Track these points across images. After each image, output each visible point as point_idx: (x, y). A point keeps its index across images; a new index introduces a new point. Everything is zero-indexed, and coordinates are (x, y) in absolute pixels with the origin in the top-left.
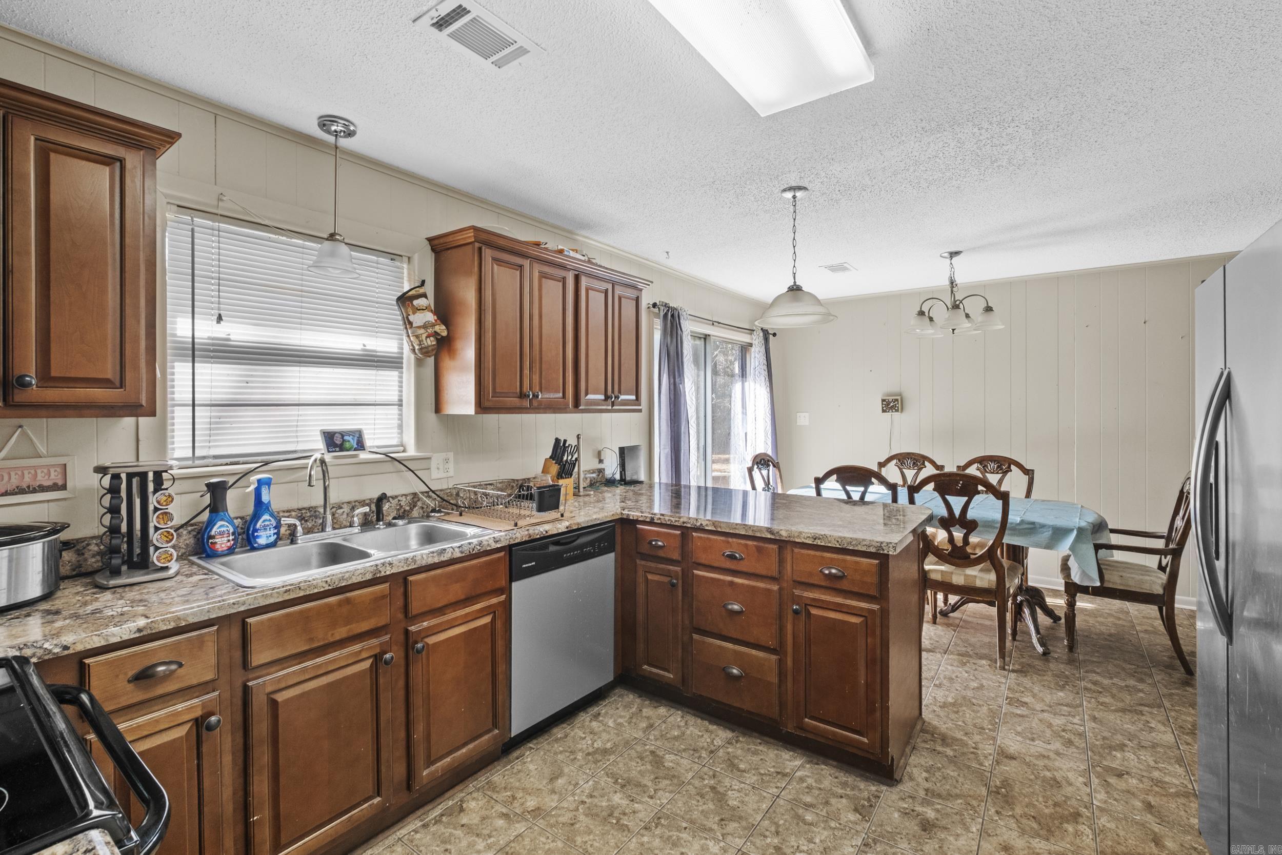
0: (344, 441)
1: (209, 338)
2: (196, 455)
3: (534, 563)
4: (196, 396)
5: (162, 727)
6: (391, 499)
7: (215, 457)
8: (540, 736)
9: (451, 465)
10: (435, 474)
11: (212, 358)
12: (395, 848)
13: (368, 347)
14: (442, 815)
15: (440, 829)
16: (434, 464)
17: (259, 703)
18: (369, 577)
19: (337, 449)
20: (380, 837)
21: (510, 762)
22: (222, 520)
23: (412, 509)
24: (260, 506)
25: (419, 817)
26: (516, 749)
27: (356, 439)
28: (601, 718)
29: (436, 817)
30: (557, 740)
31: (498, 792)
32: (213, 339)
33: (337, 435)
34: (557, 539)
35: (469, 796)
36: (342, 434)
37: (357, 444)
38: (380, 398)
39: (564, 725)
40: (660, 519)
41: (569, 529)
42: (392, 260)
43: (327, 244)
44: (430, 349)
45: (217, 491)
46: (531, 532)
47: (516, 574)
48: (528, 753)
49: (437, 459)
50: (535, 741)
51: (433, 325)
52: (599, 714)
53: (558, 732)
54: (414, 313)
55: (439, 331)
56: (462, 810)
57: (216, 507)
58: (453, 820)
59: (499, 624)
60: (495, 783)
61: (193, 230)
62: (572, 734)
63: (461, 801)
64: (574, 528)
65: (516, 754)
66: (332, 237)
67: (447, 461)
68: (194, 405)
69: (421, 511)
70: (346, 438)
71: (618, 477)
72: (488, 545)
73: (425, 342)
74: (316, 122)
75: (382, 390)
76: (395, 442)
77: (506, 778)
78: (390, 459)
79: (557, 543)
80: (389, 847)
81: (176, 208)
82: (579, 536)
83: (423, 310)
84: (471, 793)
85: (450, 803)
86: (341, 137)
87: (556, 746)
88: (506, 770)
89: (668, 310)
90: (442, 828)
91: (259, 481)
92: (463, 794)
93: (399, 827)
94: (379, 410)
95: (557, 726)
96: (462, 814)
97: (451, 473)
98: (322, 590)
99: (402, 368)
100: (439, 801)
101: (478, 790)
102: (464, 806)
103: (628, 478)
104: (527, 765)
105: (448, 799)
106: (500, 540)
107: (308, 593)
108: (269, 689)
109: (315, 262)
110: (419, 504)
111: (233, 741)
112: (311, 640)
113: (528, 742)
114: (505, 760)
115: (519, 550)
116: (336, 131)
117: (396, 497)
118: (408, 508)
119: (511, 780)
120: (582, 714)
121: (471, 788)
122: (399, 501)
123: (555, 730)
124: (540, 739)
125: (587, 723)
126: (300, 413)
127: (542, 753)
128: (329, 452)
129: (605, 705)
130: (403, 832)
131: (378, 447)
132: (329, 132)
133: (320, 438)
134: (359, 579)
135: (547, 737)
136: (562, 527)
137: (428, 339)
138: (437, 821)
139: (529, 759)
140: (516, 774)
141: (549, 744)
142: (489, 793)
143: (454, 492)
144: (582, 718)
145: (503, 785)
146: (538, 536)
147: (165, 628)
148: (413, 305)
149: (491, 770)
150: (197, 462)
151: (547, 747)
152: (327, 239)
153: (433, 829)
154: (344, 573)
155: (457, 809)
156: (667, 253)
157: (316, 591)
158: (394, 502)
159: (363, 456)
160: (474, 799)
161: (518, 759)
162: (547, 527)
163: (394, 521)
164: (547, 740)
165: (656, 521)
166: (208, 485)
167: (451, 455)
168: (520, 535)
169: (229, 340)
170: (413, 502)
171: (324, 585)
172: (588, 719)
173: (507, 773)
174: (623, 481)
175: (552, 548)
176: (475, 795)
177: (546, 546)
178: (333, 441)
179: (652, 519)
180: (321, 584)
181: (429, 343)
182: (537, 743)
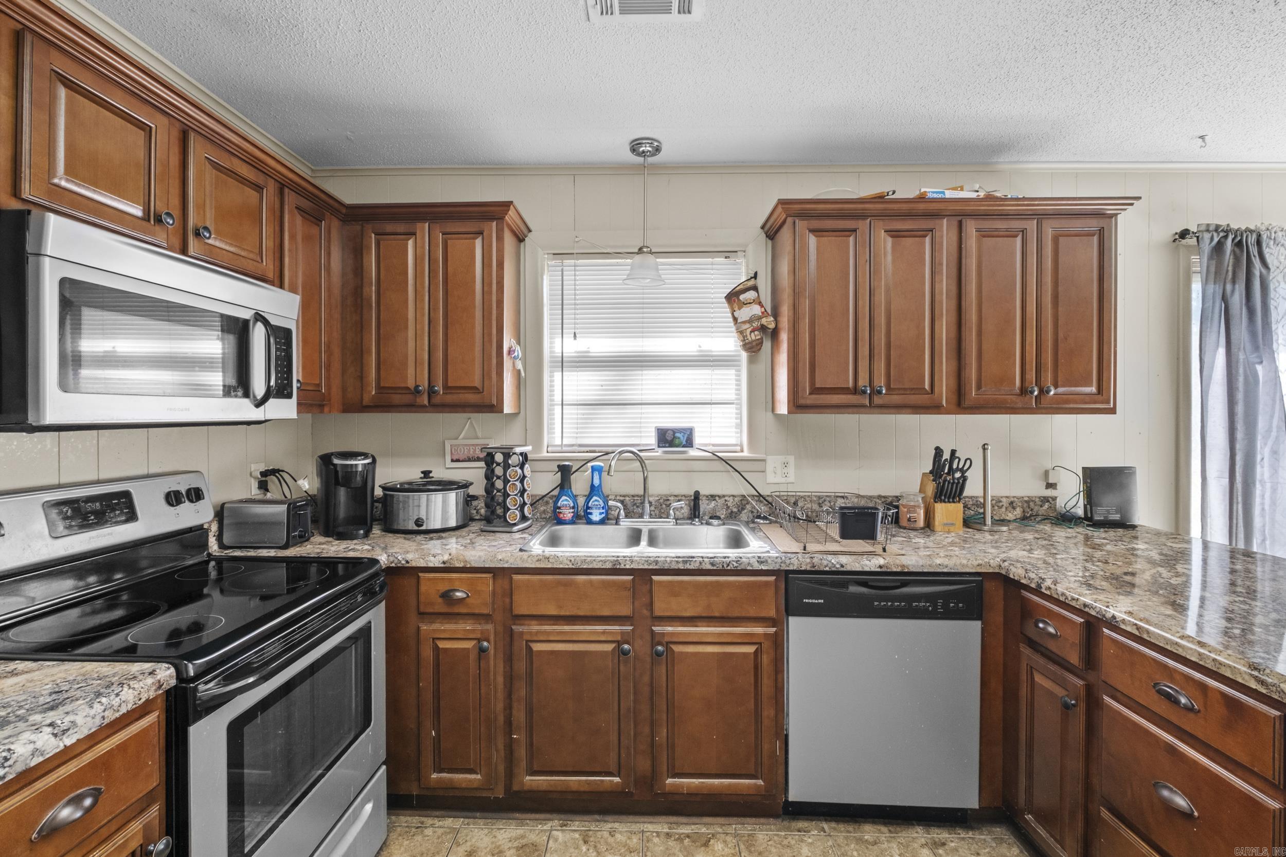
0: (674, 437)
1: (575, 352)
2: (564, 443)
3: (822, 601)
4: (564, 397)
5: (456, 636)
6: (717, 498)
7: (580, 446)
8: (844, 822)
9: (791, 470)
10: (771, 478)
11: (577, 367)
12: (633, 836)
13: (703, 348)
14: (688, 836)
15: (675, 848)
16: (770, 467)
17: (519, 646)
18: (608, 566)
19: (667, 445)
20: (631, 818)
21: (789, 829)
22: (566, 496)
23: (740, 511)
24: (594, 490)
25: (671, 823)
26: (807, 820)
27: (686, 436)
28: (941, 851)
29: (683, 834)
30: (860, 841)
31: (750, 852)
32: (578, 352)
33: (669, 432)
34: (863, 578)
35: (723, 836)
36: (674, 431)
37: (686, 442)
38: (717, 397)
39: (884, 829)
40: (1049, 588)
41: (883, 570)
42: (726, 258)
43: (638, 258)
44: (754, 344)
45: (565, 471)
46: (815, 560)
47: (794, 608)
48: (815, 832)
49: (773, 462)
50: (833, 825)
51: (760, 318)
52: (944, 844)
53: (869, 832)
54: (739, 309)
55: (765, 324)
56: (706, 844)
57: (564, 485)
58: (692, 848)
59: (766, 660)
60: (756, 841)
61: (562, 270)
62: (885, 845)
63: (713, 835)
64: (895, 570)
65: (801, 824)
66: (640, 251)
67: (786, 465)
68: (562, 405)
69: (750, 515)
70: (677, 435)
71: (1080, 512)
72: (749, 564)
73: (749, 337)
74: (628, 148)
75: (718, 389)
76: (733, 441)
77: (770, 843)
78: (717, 458)
79: (864, 584)
80: (631, 832)
81: (552, 255)
82: (904, 584)
83: (750, 303)
84: (727, 834)
85: (704, 830)
86: (648, 156)
87: (853, 846)
88: (777, 835)
89: (1226, 237)
90: (678, 849)
91: (592, 467)
92: (720, 830)
93: (649, 820)
94: (716, 409)
95: (874, 823)
96: (703, 848)
97: (791, 478)
98: (567, 567)
99: (739, 366)
100: (695, 820)
101: (736, 835)
102: (712, 842)
103: (1097, 518)
104: (803, 845)
105: (705, 824)
106: (767, 561)
107: (555, 566)
108: (528, 637)
109: (628, 275)
110: (748, 507)
111: (504, 667)
112: (561, 607)
113: (826, 820)
114: (786, 823)
115: (798, 579)
116: (643, 152)
117: (724, 496)
118: (735, 510)
119: (774, 850)
120: (919, 829)
121: (731, 830)
122: (726, 501)
123: (868, 827)
124: (841, 826)
125: (916, 845)
126: (643, 411)
127: (830, 843)
128: (659, 447)
129: (963, 839)
130: (650, 827)
131: (706, 445)
132: (639, 154)
133: (654, 434)
134: (599, 566)
135: (851, 829)
136: (872, 564)
137: (752, 334)
138: (680, 839)
139: (810, 840)
140: (783, 846)
141: (846, 838)
142: (742, 846)
143: (793, 500)
144: (916, 835)
145: (761, 849)
146: (827, 569)
147: (458, 565)
148: (739, 300)
149: (763, 824)
150: (565, 449)
151: (841, 840)
152: (637, 253)
153: (671, 843)
154: (588, 557)
155: (704, 840)
156: (1202, 137)
157: (561, 566)
158: (721, 501)
159: (692, 453)
160: (725, 842)
161: (799, 831)
162: (844, 559)
163: (711, 520)
164: (849, 832)
165: (1043, 590)
166: (559, 466)
167: (791, 459)
168: (799, 562)
169: (588, 352)
170: (742, 504)
171: (569, 563)
172: (923, 841)
173: (776, 838)
174: (1089, 520)
175: (853, 589)
176: (729, 838)
177: (844, 584)
178: (667, 438)
179: (1039, 586)
180: (566, 561)
181: (753, 338)
182: (835, 829)
